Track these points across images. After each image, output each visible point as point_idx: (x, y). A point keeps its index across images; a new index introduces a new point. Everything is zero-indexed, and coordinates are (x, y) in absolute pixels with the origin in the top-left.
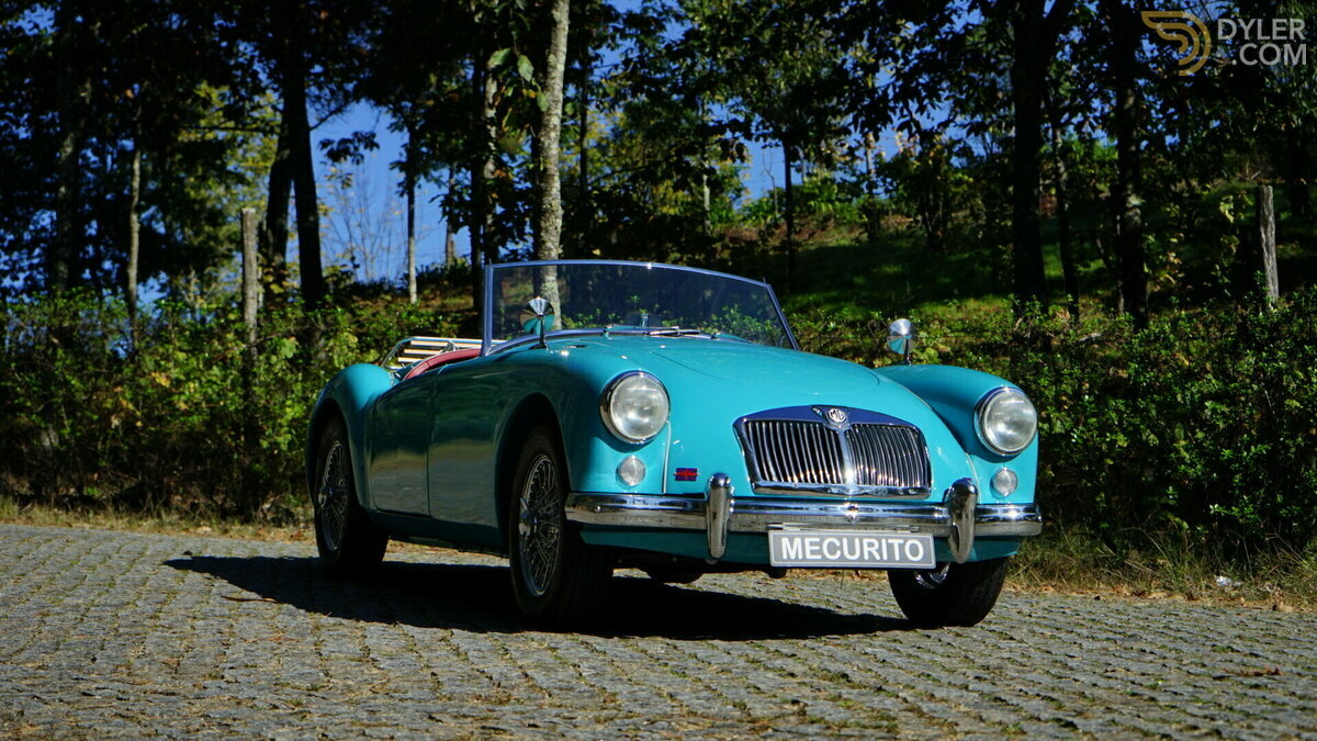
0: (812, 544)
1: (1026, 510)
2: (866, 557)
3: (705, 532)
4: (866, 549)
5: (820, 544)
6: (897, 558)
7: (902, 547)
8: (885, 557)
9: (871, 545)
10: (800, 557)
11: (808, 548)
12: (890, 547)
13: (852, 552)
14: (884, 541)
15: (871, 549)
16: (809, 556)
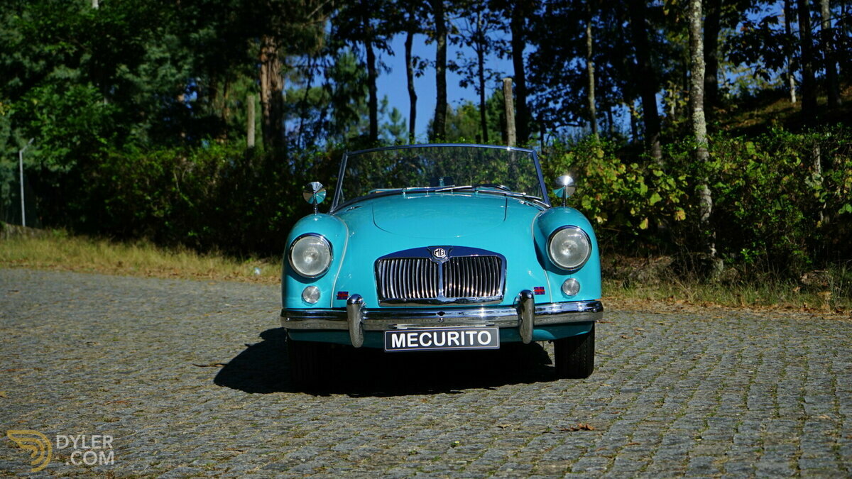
0: (412, 337)
1: (588, 305)
2: (449, 344)
3: (348, 331)
4: (450, 339)
5: (418, 337)
6: (472, 343)
7: (475, 337)
8: (463, 343)
9: (453, 336)
10: (404, 346)
11: (409, 340)
12: (467, 337)
13: (440, 340)
14: (463, 333)
15: (453, 339)
16: (409, 345)
